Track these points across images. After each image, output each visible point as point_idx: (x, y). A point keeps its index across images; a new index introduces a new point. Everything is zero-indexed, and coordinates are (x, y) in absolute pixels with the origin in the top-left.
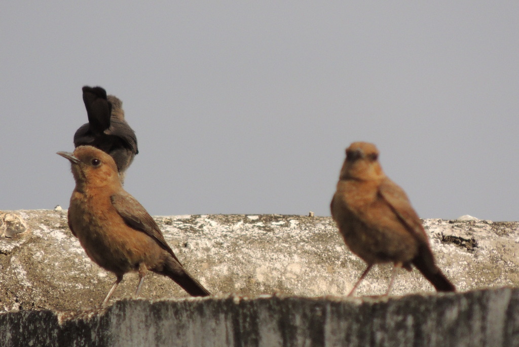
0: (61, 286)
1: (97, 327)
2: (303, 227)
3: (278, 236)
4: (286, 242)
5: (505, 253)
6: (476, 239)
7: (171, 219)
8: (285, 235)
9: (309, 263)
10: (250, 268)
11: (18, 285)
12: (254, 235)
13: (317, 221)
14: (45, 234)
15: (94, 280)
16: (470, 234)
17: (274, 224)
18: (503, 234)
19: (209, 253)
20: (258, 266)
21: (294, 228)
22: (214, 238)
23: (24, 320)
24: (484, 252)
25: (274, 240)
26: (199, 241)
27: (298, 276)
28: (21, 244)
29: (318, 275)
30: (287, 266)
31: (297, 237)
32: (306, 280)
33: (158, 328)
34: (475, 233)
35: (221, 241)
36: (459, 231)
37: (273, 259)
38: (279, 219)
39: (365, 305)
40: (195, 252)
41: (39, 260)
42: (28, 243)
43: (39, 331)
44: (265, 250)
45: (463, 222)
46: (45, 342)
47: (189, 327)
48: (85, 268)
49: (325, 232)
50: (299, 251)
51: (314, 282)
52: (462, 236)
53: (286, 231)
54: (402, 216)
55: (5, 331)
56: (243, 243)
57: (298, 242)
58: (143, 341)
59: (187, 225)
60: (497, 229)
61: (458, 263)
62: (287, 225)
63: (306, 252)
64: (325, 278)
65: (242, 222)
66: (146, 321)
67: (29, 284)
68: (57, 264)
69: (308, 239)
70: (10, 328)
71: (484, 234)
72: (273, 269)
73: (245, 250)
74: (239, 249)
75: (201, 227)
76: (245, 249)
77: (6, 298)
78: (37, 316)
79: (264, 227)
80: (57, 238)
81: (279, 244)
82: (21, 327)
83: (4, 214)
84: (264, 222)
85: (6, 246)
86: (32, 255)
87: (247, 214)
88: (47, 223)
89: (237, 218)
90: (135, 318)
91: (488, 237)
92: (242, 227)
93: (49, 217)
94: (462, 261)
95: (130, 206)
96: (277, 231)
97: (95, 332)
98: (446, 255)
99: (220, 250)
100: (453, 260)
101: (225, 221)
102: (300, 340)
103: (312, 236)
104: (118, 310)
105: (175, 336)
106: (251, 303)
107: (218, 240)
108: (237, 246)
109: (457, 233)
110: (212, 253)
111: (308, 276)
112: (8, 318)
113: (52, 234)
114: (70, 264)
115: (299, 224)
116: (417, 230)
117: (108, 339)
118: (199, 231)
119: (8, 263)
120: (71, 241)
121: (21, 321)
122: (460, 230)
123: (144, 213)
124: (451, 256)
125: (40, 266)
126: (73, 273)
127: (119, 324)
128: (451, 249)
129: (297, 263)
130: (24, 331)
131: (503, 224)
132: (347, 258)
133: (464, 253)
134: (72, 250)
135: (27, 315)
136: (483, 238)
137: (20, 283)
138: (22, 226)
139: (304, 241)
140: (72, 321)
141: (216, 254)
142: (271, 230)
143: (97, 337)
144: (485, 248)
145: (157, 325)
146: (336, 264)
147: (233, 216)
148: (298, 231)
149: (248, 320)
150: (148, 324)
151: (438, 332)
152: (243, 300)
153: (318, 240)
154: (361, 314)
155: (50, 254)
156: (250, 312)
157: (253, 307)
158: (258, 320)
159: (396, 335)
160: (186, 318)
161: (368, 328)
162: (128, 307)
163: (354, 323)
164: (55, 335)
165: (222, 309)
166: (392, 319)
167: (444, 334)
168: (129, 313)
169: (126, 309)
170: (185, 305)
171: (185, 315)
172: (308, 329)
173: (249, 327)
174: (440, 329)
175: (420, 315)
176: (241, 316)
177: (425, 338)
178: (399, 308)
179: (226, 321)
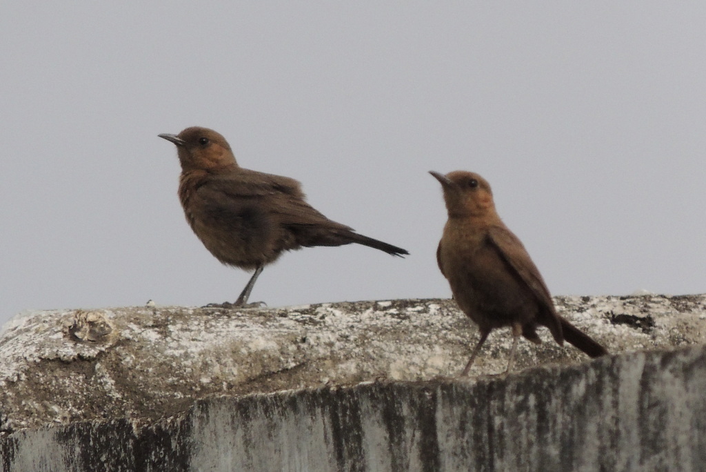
0: (157, 396)
1: (178, 434)
2: (445, 312)
3: (415, 324)
4: (425, 330)
5: (688, 332)
6: (652, 316)
7: (286, 311)
8: (424, 323)
10: (383, 364)
11: (106, 397)
12: (386, 324)
14: (136, 335)
16: (645, 311)
17: (410, 310)
18: (684, 309)
19: (333, 349)
20: (392, 361)
21: (435, 314)
22: (339, 330)
23: (94, 431)
24: (663, 332)
25: (410, 330)
26: (320, 335)
28: (106, 349)
30: (427, 360)
31: (438, 324)
33: (246, 430)
34: (651, 310)
35: (347, 333)
36: (632, 308)
37: (409, 352)
38: (416, 304)
39: (480, 385)
40: (316, 348)
41: (130, 365)
42: (116, 346)
43: (112, 443)
44: (400, 342)
45: (637, 297)
46: (119, 455)
47: (281, 426)
48: (185, 373)
50: (441, 341)
52: (635, 314)
53: (425, 317)
55: (73, 445)
56: (374, 335)
57: (440, 331)
58: (230, 447)
59: (306, 316)
60: (678, 305)
61: (632, 346)
62: (426, 311)
63: (449, 342)
65: (371, 309)
66: (233, 422)
67: (119, 396)
68: (151, 370)
69: (451, 326)
70: (79, 441)
71: (662, 311)
72: (410, 364)
73: (375, 343)
74: (369, 343)
75: (323, 317)
76: (375, 341)
77: (92, 413)
78: (109, 426)
79: (397, 315)
80: (150, 339)
81: (417, 334)
82: (91, 439)
83: (86, 313)
84: (398, 308)
85: (88, 351)
86: (121, 360)
87: (377, 300)
88: (137, 322)
89: (364, 306)
90: (221, 418)
91: (667, 314)
92: (371, 315)
93: (139, 314)
94: (637, 344)
96: (413, 319)
97: (175, 439)
98: (617, 338)
99: (346, 344)
100: (626, 343)
101: (351, 310)
102: (408, 432)
103: (455, 323)
104: (200, 412)
105: (266, 439)
106: (351, 392)
107: (343, 332)
108: (367, 338)
109: (630, 311)
110: (336, 349)
112: (76, 429)
113: (144, 334)
114: (167, 370)
115: (440, 309)
117: (190, 447)
118: (320, 322)
119: (93, 371)
120: (167, 342)
121: (91, 432)
122: (634, 308)
124: (624, 338)
125: (130, 373)
126: (170, 379)
127: (201, 428)
128: (623, 331)
129: (439, 355)
130: (94, 444)
131: (685, 298)
132: (498, 347)
133: (639, 335)
134: (169, 352)
135: (97, 425)
136: (660, 315)
137: (108, 395)
138: (108, 326)
139: (447, 329)
140: (149, 428)
141: (341, 349)
142: (407, 317)
143: (178, 445)
144: (663, 327)
145: (246, 426)
146: (486, 354)
147: (361, 303)
148: (439, 317)
149: (348, 413)
150: (235, 426)
151: (564, 411)
152: (341, 389)
153: (464, 327)
154: (475, 396)
155: (142, 358)
156: (350, 403)
157: (353, 396)
158: (359, 412)
159: (517, 419)
160: (277, 416)
161: (484, 412)
162: (212, 407)
163: (469, 407)
164: (130, 446)
165: (317, 402)
166: (511, 400)
167: (571, 413)
168: (213, 415)
169: (209, 409)
170: (276, 400)
171: (276, 412)
172: (417, 419)
173: (349, 421)
174: (566, 408)
175: (542, 393)
176: (340, 409)
177: (550, 419)
178: (519, 386)
179: (323, 417)
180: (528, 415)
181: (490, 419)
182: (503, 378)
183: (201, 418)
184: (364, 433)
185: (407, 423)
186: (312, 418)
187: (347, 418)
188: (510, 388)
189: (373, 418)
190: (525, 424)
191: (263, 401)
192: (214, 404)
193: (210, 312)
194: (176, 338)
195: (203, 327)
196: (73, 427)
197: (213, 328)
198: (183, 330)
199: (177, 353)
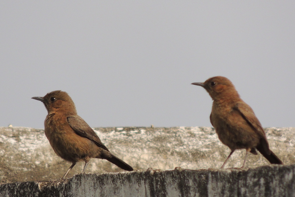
0: (15, 170)
1: (63, 190)
2: (148, 134)
3: (135, 139)
4: (140, 142)
8: (139, 138)
9: (153, 154)
12: (121, 138)
13: (156, 130)
14: (4, 141)
15: (33, 166)
17: (132, 132)
21: (144, 134)
23: (17, 187)
25: (133, 141)
27: (147, 161)
29: (158, 160)
30: (141, 156)
31: (145, 139)
32: (151, 163)
33: (102, 190)
37: (132, 152)
38: (135, 129)
39: (233, 173)
41: (2, 155)
43: (27, 194)
44: (128, 147)
47: (121, 188)
48: (28, 159)
49: (161, 136)
50: (147, 147)
51: (156, 164)
53: (139, 136)
54: (249, 121)
55: (5, 194)
56: (116, 143)
57: (146, 142)
62: (139, 132)
63: (151, 147)
64: (162, 162)
65: (114, 131)
66: (94, 186)
68: (12, 157)
69: (151, 140)
70: (8, 192)
72: (133, 157)
73: (117, 147)
78: (25, 185)
79: (126, 134)
80: (11, 143)
81: (136, 143)
82: (15, 192)
84: (126, 131)
87: (116, 127)
88: (5, 134)
89: (110, 129)
90: (87, 184)
92: (114, 134)
93: (6, 131)
95: (78, 123)
96: (134, 136)
97: (62, 193)
101: (104, 131)
102: (192, 194)
103: (153, 138)
104: (77, 180)
105: (113, 194)
106: (161, 174)
111: (153, 161)
112: (7, 186)
113: (8, 140)
114: (19, 157)
115: (146, 132)
116: (259, 130)
120: (19, 144)
121: (15, 188)
123: (87, 127)
125: (2, 159)
126: (21, 162)
127: (77, 188)
129: (146, 154)
130: (17, 194)
132: (174, 151)
134: (20, 149)
135: (19, 185)
140: (47, 187)
142: (130, 135)
143: (63, 196)
145: (102, 188)
146: (168, 154)
147: (109, 128)
148: (146, 136)
149: (159, 183)
150: (96, 188)
151: (280, 187)
152: (156, 172)
153: (157, 141)
154: (231, 178)
155: (8, 152)
156: (160, 179)
157: (162, 176)
158: (165, 183)
159: (254, 189)
160: (120, 184)
161: (235, 186)
162: (83, 178)
163: (227, 183)
164: (37, 195)
165: (142, 178)
166: (251, 180)
167: (284, 188)
168: (84, 182)
169: (82, 179)
170: (119, 176)
171: (119, 181)
172: (197, 188)
173: (160, 187)
174: (281, 185)
175: (268, 178)
176: (155, 182)
177: (272, 190)
178: (255, 174)
179: (145, 185)
180: (259, 188)
181: (239, 189)
182: (246, 170)
183: (77, 183)
184: (167, 193)
185: (191, 189)
186: (139, 185)
187: (158, 186)
188: (250, 175)
189: (173, 186)
190: (258, 192)
191: (112, 176)
192: (84, 177)
193: (38, 130)
194: (23, 142)
195: (36, 138)
196: (6, 185)
197: (40, 139)
198: (26, 139)
199: (24, 150)
